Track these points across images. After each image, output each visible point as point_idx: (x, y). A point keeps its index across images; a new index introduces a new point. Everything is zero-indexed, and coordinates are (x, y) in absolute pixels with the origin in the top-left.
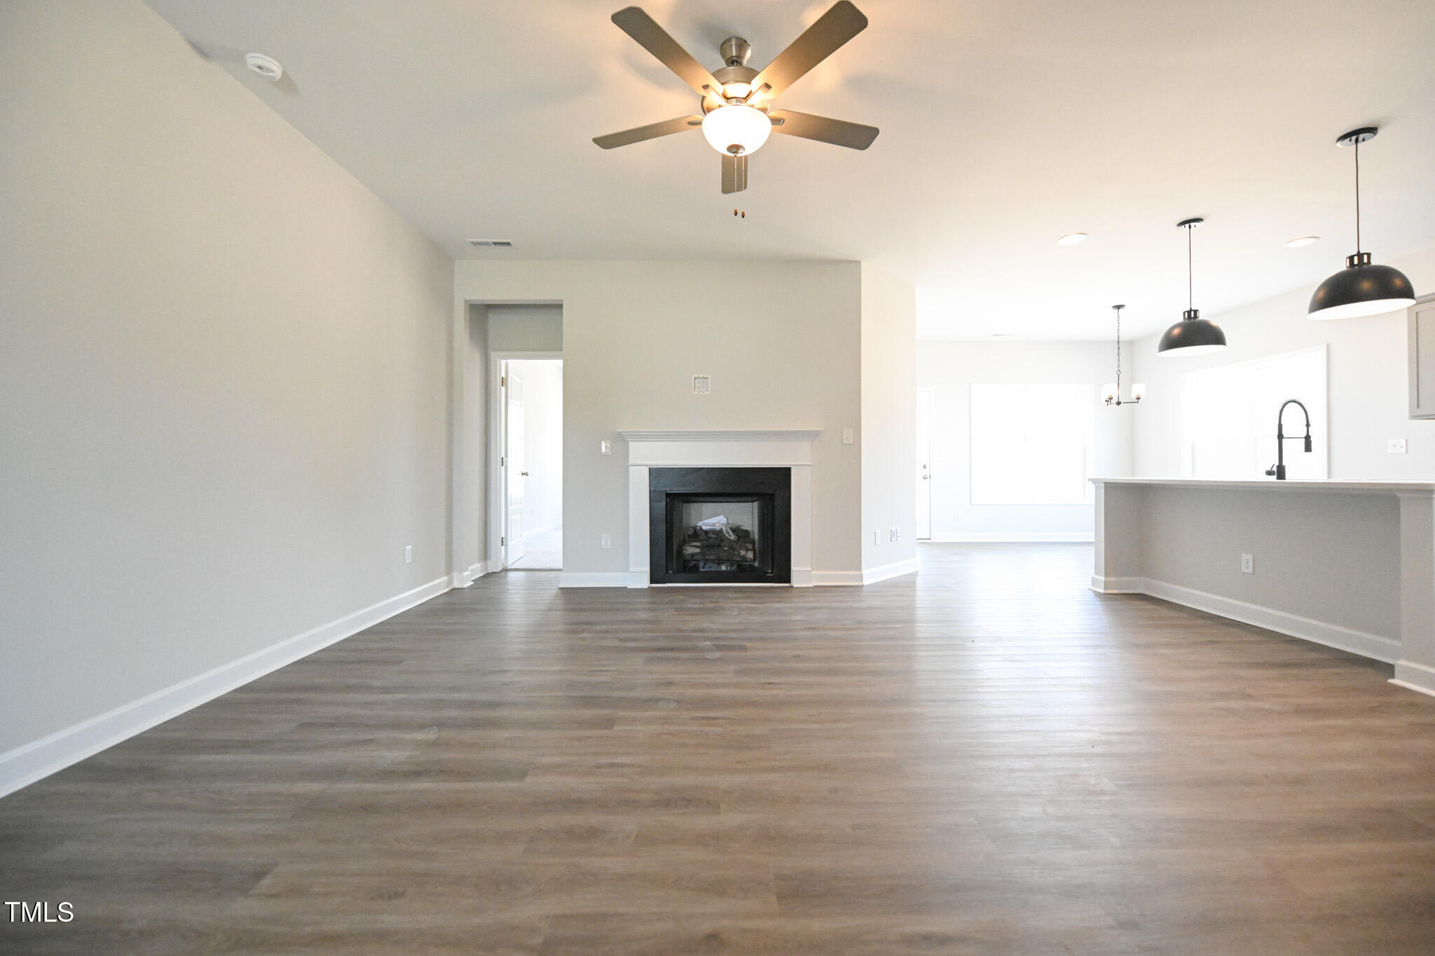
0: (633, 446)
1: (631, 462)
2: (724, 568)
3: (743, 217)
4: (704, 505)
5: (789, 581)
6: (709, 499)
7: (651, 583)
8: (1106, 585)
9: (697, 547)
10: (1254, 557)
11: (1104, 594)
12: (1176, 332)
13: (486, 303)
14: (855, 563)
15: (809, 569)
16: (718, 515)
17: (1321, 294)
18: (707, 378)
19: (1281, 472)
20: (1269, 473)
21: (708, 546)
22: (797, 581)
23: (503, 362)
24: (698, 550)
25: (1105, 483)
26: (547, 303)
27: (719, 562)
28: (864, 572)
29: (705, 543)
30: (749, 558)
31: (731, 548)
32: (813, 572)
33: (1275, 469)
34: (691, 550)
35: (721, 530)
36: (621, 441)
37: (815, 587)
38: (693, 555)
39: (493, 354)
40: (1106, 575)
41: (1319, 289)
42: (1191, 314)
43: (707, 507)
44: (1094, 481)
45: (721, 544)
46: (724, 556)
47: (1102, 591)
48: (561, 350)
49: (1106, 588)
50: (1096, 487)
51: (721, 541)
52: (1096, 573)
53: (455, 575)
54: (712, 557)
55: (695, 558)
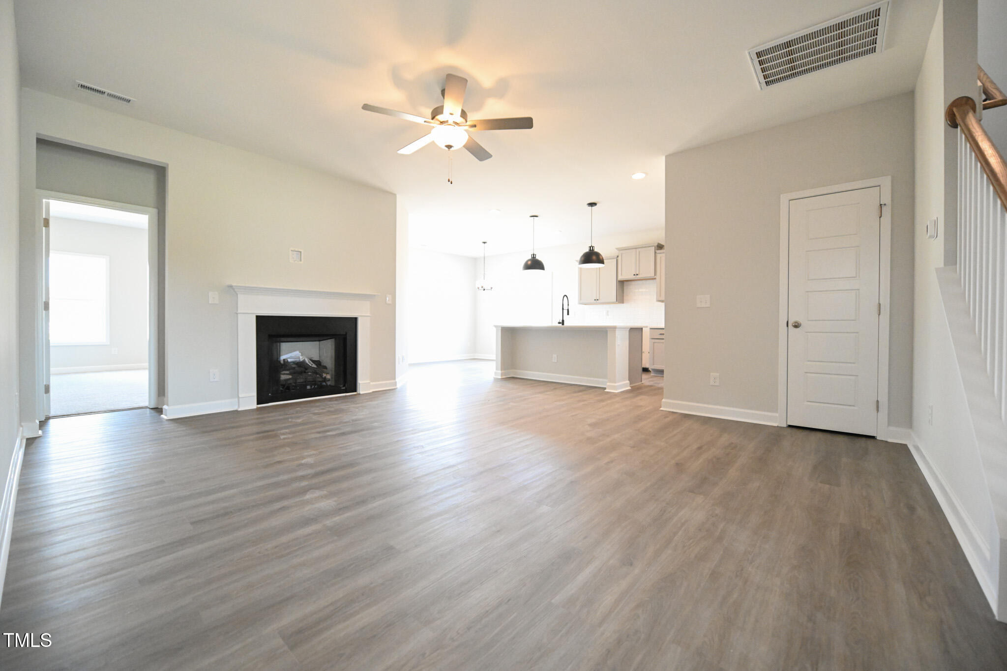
0: (241, 298)
1: (240, 311)
2: (310, 387)
5: (355, 390)
7: (258, 404)
8: (502, 375)
9: (287, 374)
10: (557, 356)
11: (502, 378)
12: (529, 262)
15: (368, 381)
16: (295, 351)
17: (583, 259)
19: (563, 323)
20: (559, 323)
21: (296, 373)
22: (362, 390)
24: (290, 377)
25: (502, 327)
28: (397, 380)
29: (293, 371)
30: (328, 379)
31: (314, 373)
33: (561, 321)
34: (284, 376)
35: (304, 360)
37: (373, 392)
38: (287, 380)
40: (501, 370)
41: (581, 257)
42: (534, 256)
44: (496, 326)
45: (307, 371)
46: (308, 379)
47: (500, 377)
49: (501, 376)
50: (497, 329)
51: (306, 369)
52: (497, 369)
54: (300, 380)
55: (289, 382)
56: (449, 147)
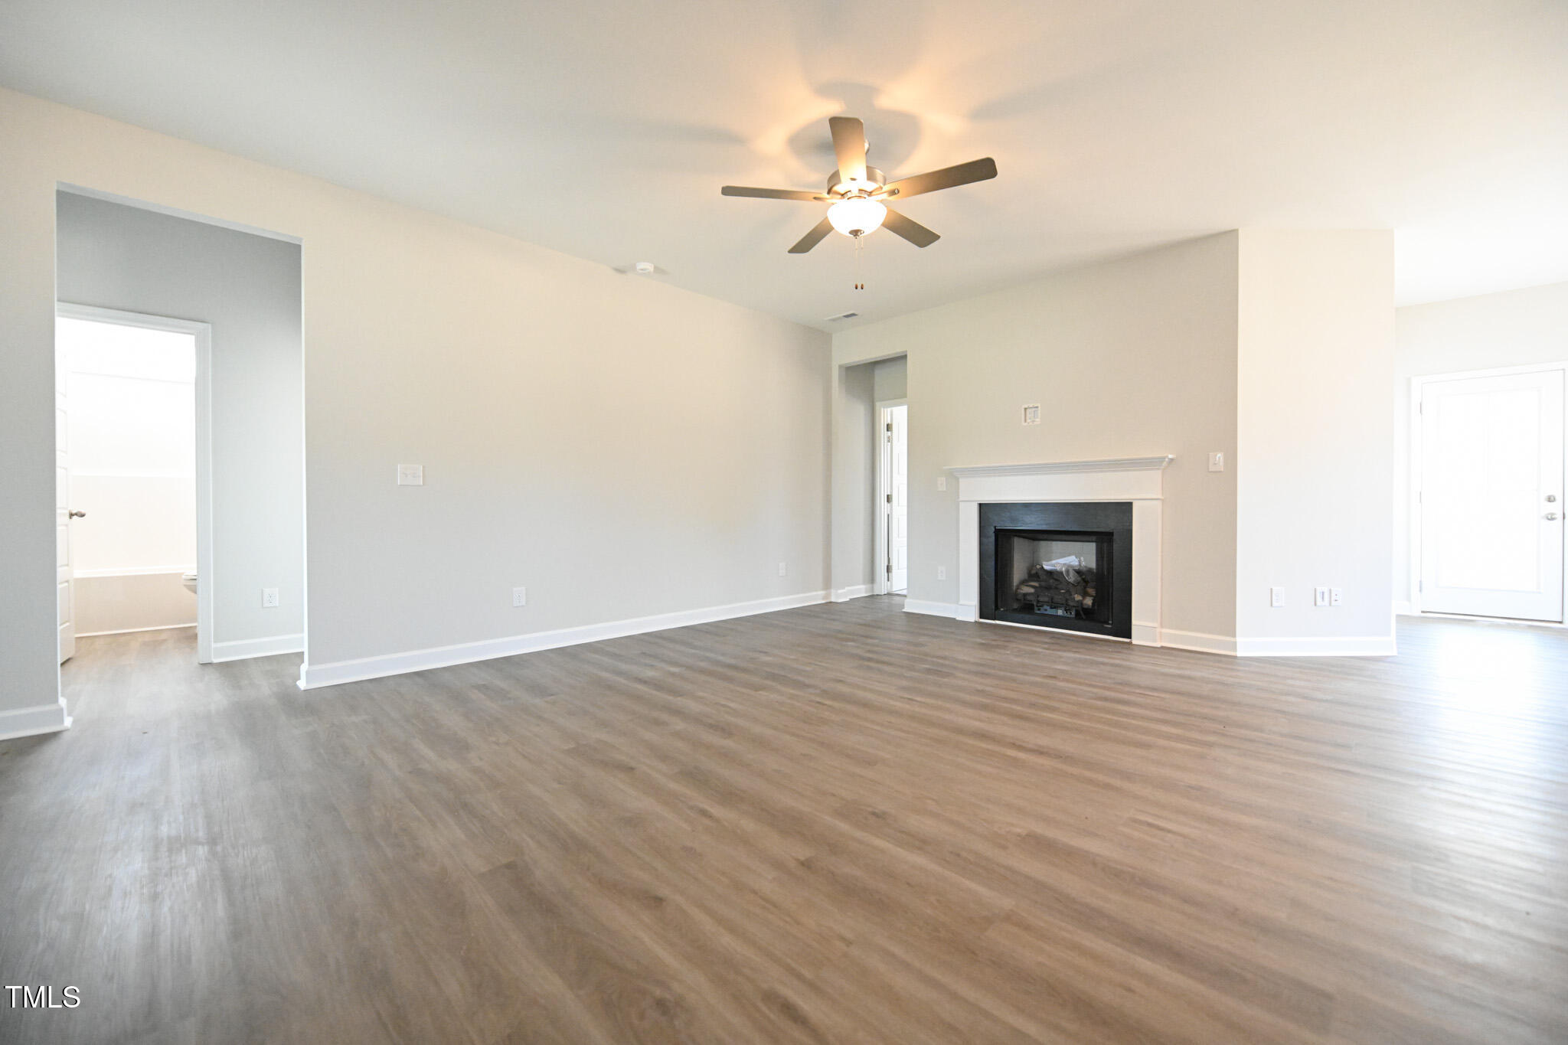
0: (964, 483)
1: (961, 499)
2: (1060, 612)
3: (862, 288)
4: (1054, 543)
5: (1129, 637)
6: (1064, 537)
7: (981, 618)
9: (1033, 587)
13: (869, 361)
14: (1229, 627)
15: (1155, 625)
18: (1037, 407)
21: (1046, 588)
22: (1137, 639)
23: (889, 410)
24: (1032, 590)
26: (879, 359)
27: (1054, 607)
28: (1239, 639)
29: (1043, 584)
30: (1086, 604)
31: (1068, 591)
32: (1164, 630)
34: (1026, 589)
36: (953, 476)
37: (1162, 647)
38: (1025, 595)
39: (878, 404)
43: (1057, 546)
45: (1060, 586)
46: (1058, 598)
48: (905, 396)
51: (1060, 583)
53: (833, 591)
54: (1046, 599)
55: (1029, 598)
56: (855, 233)
